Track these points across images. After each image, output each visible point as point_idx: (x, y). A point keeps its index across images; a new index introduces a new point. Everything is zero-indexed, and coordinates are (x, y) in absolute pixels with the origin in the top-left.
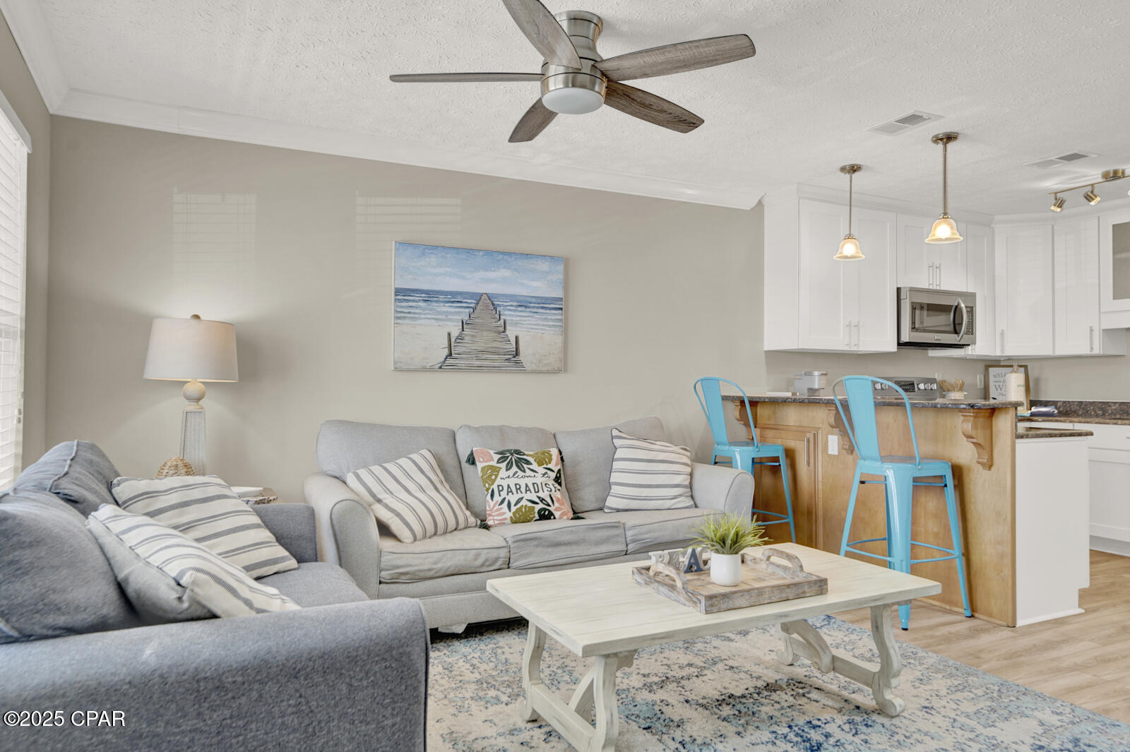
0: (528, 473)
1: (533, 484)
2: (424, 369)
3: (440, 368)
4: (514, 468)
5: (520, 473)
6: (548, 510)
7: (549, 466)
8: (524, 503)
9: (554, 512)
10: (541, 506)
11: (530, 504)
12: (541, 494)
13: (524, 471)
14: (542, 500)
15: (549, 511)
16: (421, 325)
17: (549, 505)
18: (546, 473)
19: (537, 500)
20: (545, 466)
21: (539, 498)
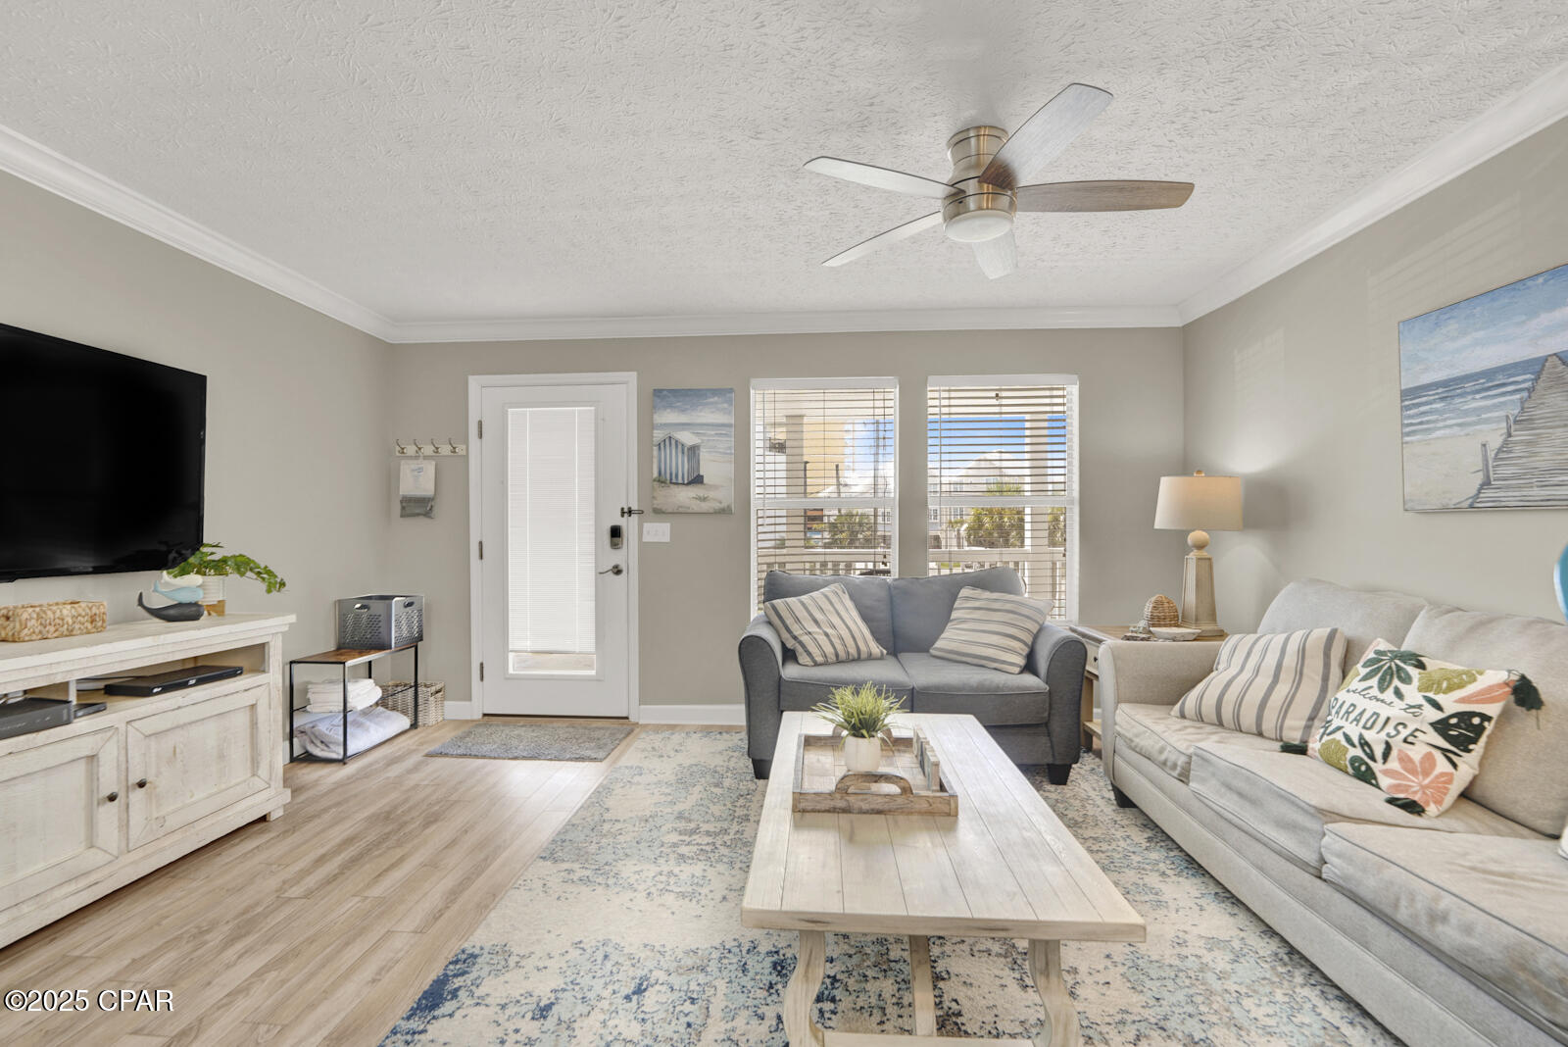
0: (1389, 695)
1: (1375, 713)
2: (1445, 510)
3: (1471, 506)
4: (1374, 681)
5: (1375, 692)
6: (1367, 764)
7: (1440, 698)
8: (1339, 736)
9: (1379, 775)
10: (1358, 752)
11: (1344, 742)
12: (1369, 736)
13: (1382, 689)
14: (1364, 744)
15: (1369, 768)
16: (1438, 438)
17: (1373, 759)
18: (1420, 707)
19: (1356, 741)
20: (1431, 695)
21: (1361, 737)
